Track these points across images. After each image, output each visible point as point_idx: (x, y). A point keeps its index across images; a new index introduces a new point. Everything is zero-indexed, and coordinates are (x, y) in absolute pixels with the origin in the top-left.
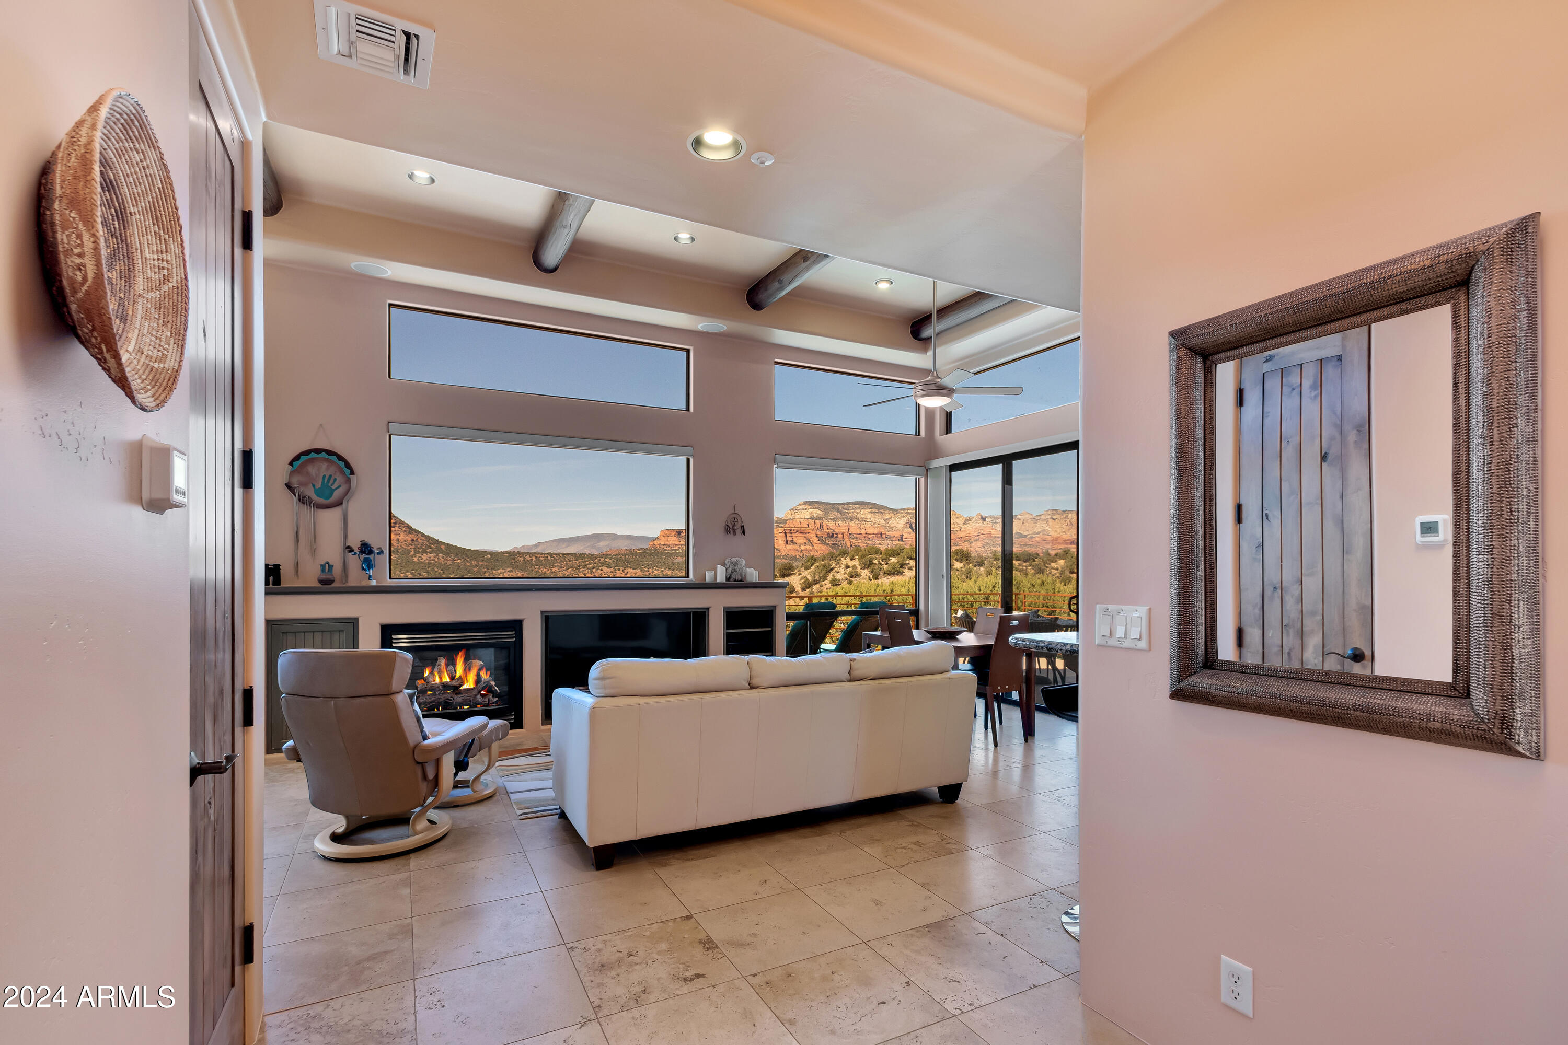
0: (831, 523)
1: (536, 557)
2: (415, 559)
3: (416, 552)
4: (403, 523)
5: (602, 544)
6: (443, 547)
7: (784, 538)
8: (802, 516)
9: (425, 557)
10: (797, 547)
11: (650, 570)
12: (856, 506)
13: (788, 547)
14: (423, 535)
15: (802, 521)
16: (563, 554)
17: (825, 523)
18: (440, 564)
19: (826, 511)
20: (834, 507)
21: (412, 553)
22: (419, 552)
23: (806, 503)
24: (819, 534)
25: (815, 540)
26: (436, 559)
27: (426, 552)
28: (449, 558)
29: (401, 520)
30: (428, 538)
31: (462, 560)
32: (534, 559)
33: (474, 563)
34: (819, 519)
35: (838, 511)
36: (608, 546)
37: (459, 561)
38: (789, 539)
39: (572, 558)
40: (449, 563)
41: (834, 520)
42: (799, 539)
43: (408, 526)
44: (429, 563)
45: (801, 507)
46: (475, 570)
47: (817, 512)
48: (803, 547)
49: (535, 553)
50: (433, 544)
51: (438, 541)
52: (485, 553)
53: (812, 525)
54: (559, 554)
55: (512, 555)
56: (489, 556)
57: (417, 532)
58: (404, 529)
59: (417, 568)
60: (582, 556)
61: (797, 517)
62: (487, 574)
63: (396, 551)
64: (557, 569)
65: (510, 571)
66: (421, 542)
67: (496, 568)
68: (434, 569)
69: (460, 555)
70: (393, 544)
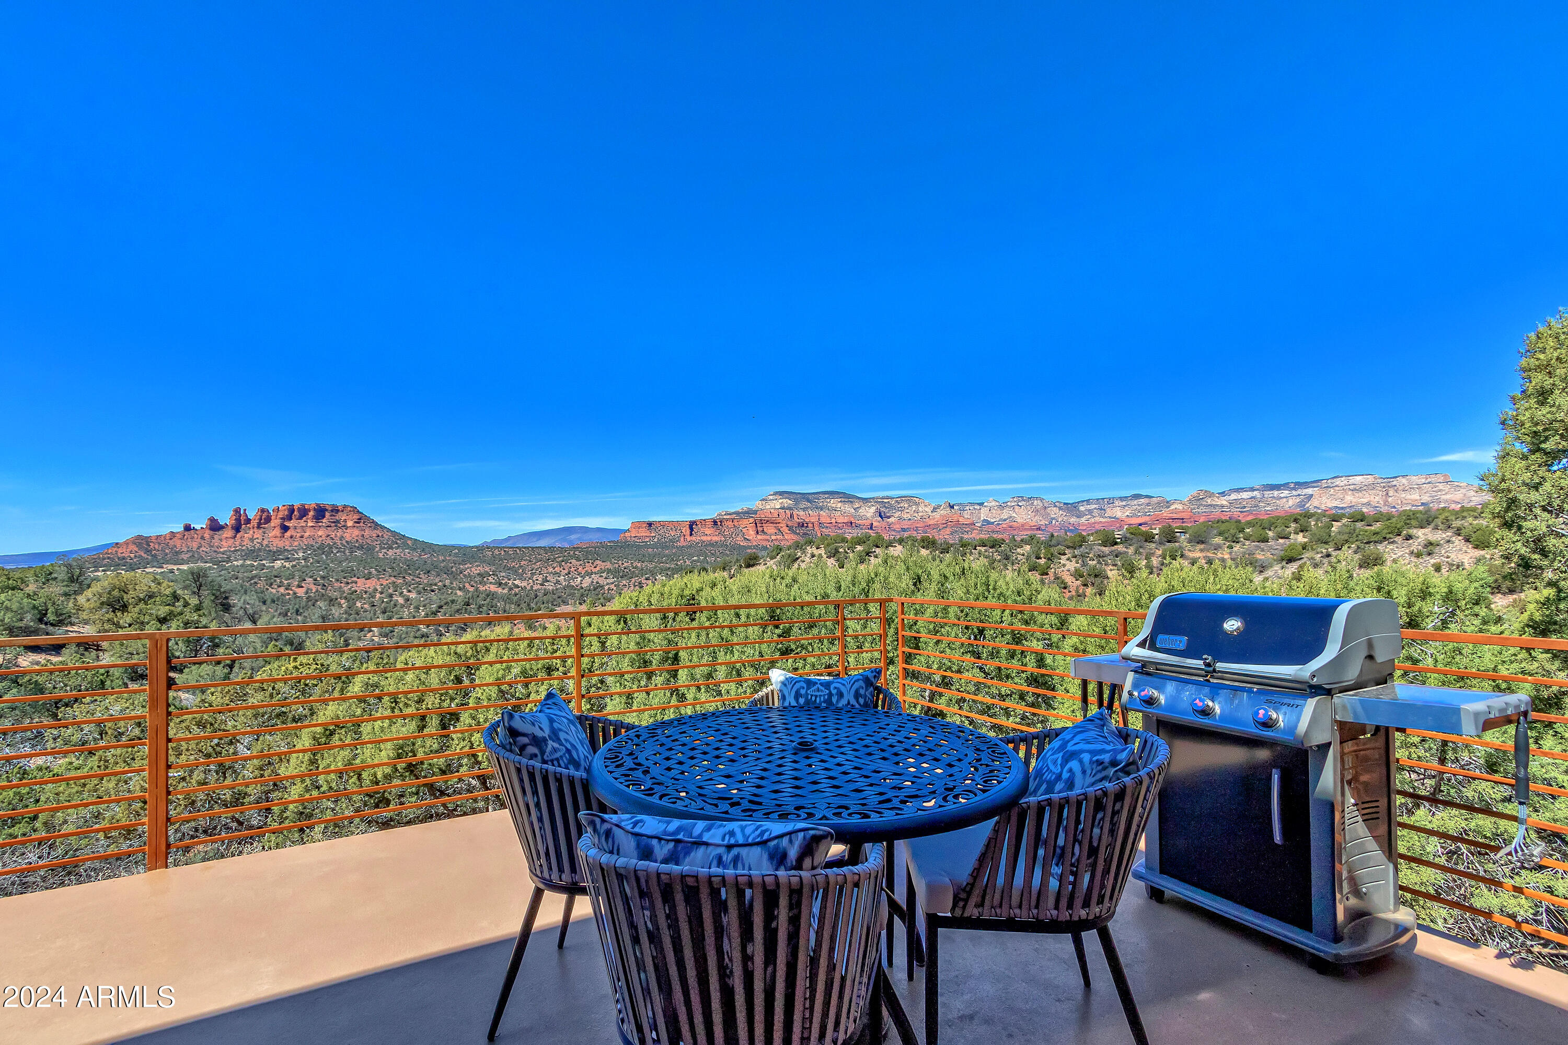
0: (801, 513)
1: (505, 551)
2: (381, 555)
3: (381, 548)
5: (573, 537)
6: (409, 542)
7: (754, 528)
8: (773, 506)
9: (390, 552)
10: (768, 537)
11: (620, 562)
12: (826, 496)
13: (759, 537)
14: (389, 530)
15: (772, 511)
16: (532, 548)
17: (795, 512)
18: (406, 559)
19: (797, 501)
20: (805, 497)
21: (377, 549)
22: (385, 548)
23: (776, 493)
24: (790, 523)
25: (786, 530)
26: (402, 555)
27: (392, 548)
28: (415, 554)
30: (394, 534)
31: (429, 555)
32: (503, 553)
33: (441, 558)
34: (790, 509)
35: (808, 501)
36: (579, 539)
37: (426, 556)
38: (760, 529)
39: (542, 552)
40: (415, 559)
41: (804, 509)
42: (770, 529)
43: (373, 522)
44: (395, 559)
45: (771, 497)
46: (442, 565)
47: (787, 502)
48: (773, 537)
49: (504, 547)
50: (399, 539)
51: (404, 536)
52: (454, 547)
53: (782, 515)
54: (528, 548)
55: (481, 549)
56: (456, 551)
57: (383, 527)
58: (369, 525)
59: (382, 564)
60: (551, 549)
61: (768, 507)
62: (454, 569)
63: (361, 547)
64: (525, 563)
65: (477, 566)
66: (387, 537)
67: (464, 562)
68: (399, 565)
69: (427, 550)
70: (357, 541)
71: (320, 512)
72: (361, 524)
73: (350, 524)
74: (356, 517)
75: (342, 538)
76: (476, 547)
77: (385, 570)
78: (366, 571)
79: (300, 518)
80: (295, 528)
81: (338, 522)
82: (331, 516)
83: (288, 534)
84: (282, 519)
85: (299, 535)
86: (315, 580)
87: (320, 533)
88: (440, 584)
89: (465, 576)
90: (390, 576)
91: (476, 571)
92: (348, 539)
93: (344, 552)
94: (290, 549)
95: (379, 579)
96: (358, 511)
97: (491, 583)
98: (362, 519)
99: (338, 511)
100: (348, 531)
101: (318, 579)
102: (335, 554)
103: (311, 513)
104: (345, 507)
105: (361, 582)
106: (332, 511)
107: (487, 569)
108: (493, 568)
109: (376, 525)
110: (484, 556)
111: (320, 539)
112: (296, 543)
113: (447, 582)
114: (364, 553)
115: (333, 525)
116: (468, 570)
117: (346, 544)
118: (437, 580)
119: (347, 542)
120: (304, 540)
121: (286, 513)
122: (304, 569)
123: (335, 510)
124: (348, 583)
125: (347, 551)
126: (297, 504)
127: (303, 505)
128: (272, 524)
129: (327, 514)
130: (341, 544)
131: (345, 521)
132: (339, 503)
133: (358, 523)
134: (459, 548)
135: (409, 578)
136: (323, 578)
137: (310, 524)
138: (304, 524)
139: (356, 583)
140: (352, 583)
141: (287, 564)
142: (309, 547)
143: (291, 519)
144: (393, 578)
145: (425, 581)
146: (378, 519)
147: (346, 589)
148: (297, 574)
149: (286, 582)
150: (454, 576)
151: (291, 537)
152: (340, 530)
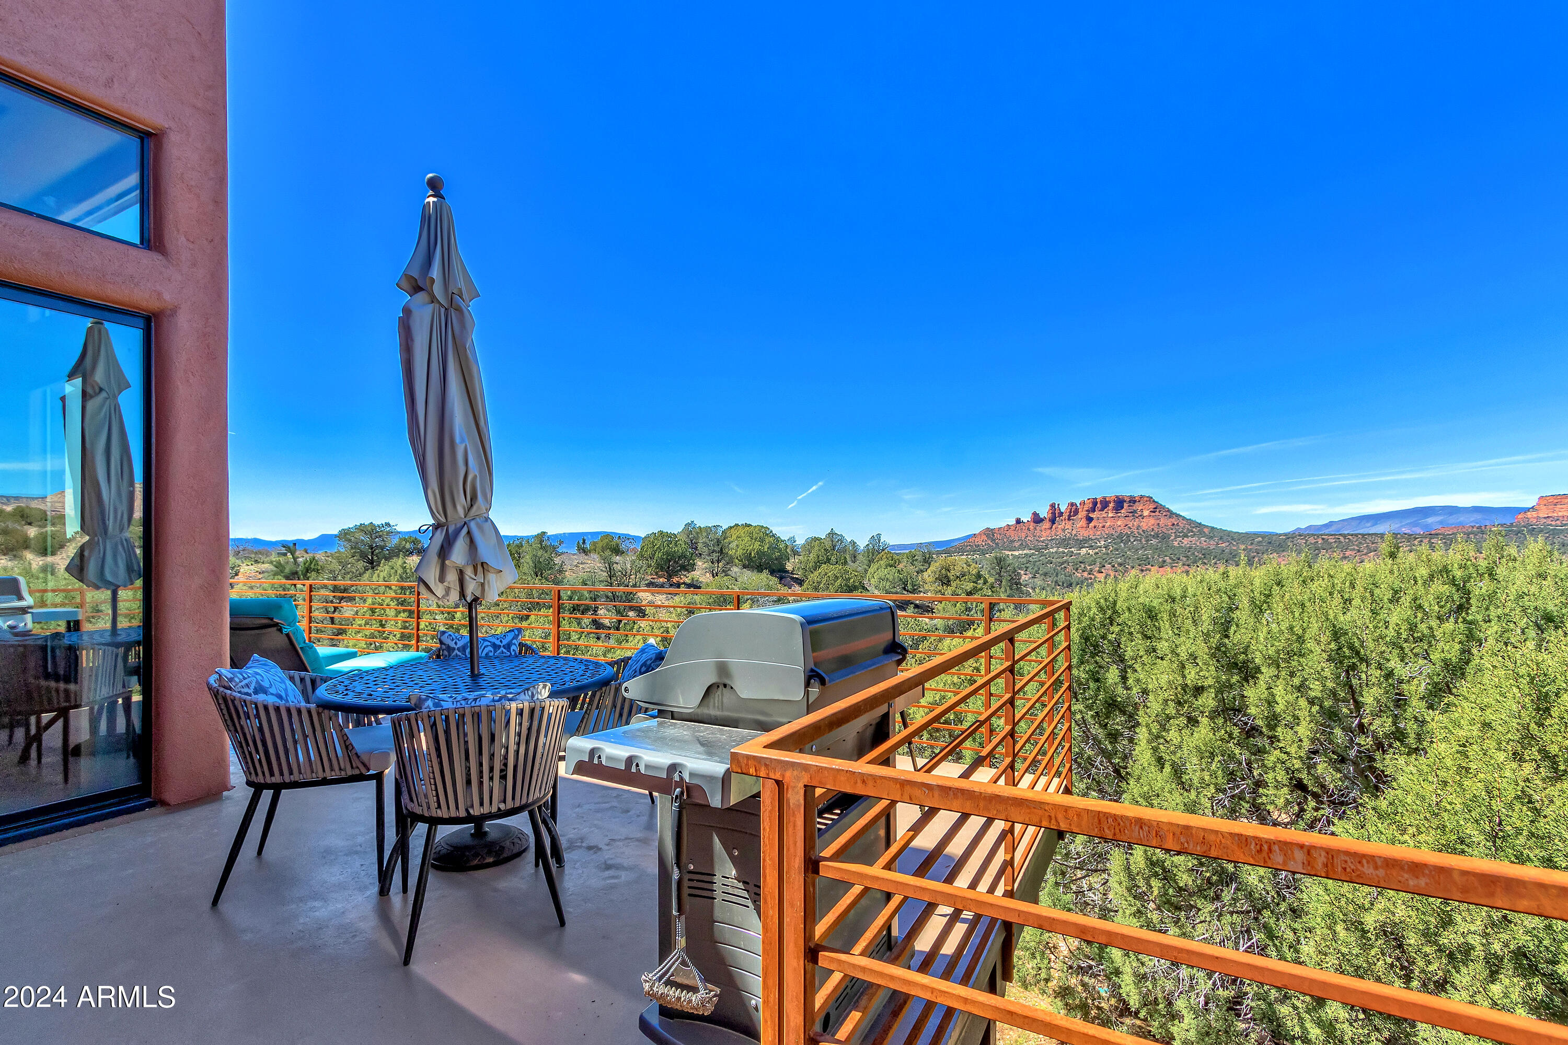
1: (1323, 539)
2: (1176, 544)
3: (1176, 537)
4: (1164, 507)
5: (1430, 520)
6: (1206, 530)
9: (1186, 541)
14: (1184, 518)
16: (1363, 535)
18: (1202, 549)
21: (1172, 538)
22: (1179, 537)
26: (1198, 544)
27: (1187, 536)
28: (1212, 542)
29: (1161, 505)
30: (1190, 522)
31: (1228, 544)
32: (1320, 541)
36: (1441, 522)
37: (1223, 545)
40: (1212, 547)
43: (1169, 510)
44: (1190, 548)
49: (1323, 535)
50: (1196, 528)
51: (1200, 524)
52: (1256, 535)
54: (1356, 535)
55: (1290, 536)
56: (1260, 539)
57: (1178, 516)
58: (1164, 514)
59: (1176, 552)
63: (1156, 536)
64: (1350, 552)
66: (1182, 525)
68: (1193, 554)
69: (1225, 538)
70: (1153, 529)
71: (1119, 503)
72: (1157, 513)
73: (1146, 513)
74: (1152, 506)
75: (1137, 527)
76: (1285, 534)
77: (1180, 559)
78: (1161, 559)
79: (1102, 510)
80: (1098, 519)
81: (1134, 512)
82: (1129, 506)
83: (1092, 525)
84: (1087, 511)
85: (1101, 525)
86: (1113, 566)
87: (1119, 523)
90: (1184, 565)
92: (1145, 528)
93: (1140, 541)
94: (1093, 538)
95: (1172, 567)
96: (1154, 501)
98: (1157, 508)
99: (1135, 502)
100: (1144, 520)
101: (1116, 566)
102: (1132, 543)
103: (1112, 505)
104: (1142, 497)
106: (1130, 502)
109: (1171, 514)
110: (1296, 545)
111: (1120, 528)
112: (1099, 533)
114: (1160, 542)
115: (1129, 514)
117: (1142, 533)
119: (1143, 531)
120: (1105, 529)
121: (1091, 506)
122: (1105, 556)
123: (1133, 501)
124: (1142, 571)
125: (1143, 540)
126: (1099, 497)
127: (1104, 498)
128: (1080, 516)
129: (1126, 505)
130: (1137, 532)
131: (1144, 511)
132: (1136, 493)
133: (1154, 512)
136: (1120, 565)
137: (1110, 515)
138: (1105, 515)
140: (1146, 570)
141: (1090, 552)
142: (1110, 536)
143: (1094, 511)
144: (1186, 567)
146: (1174, 508)
148: (1098, 560)
149: (1089, 568)
151: (1095, 527)
152: (1137, 520)
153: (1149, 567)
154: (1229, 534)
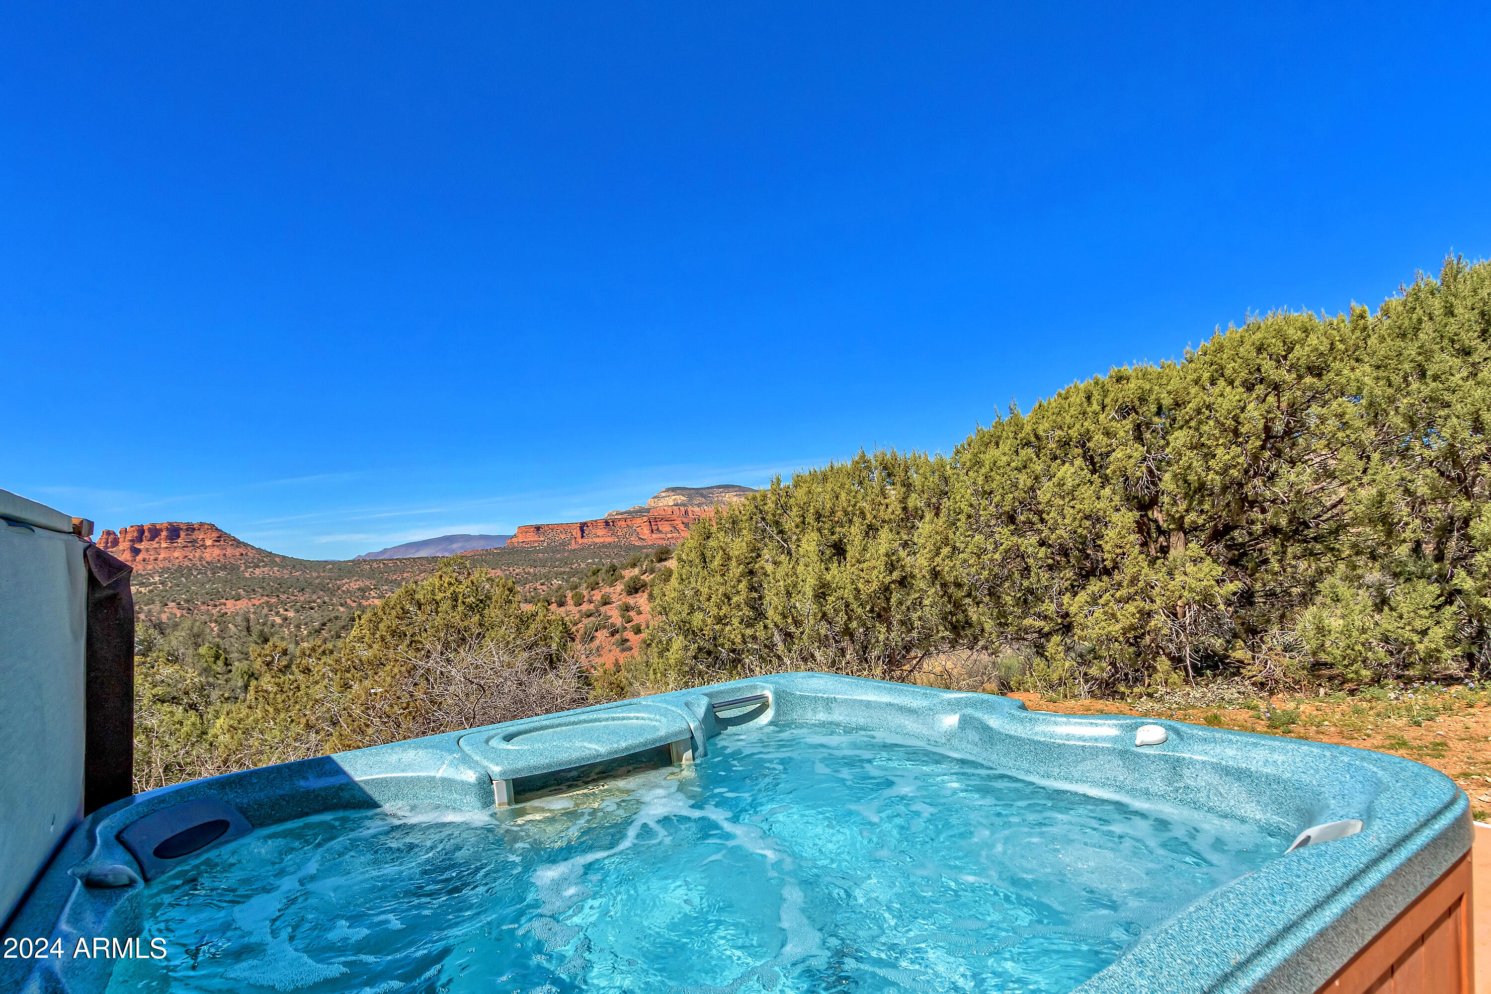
0: (696, 509)
2: (247, 575)
3: (247, 567)
5: (454, 546)
6: (277, 559)
7: (649, 527)
8: (665, 503)
9: (257, 571)
10: (663, 536)
11: (511, 569)
12: (721, 490)
13: (654, 536)
14: (253, 548)
15: (666, 508)
16: (414, 559)
17: (690, 508)
18: (276, 578)
19: (690, 498)
20: (698, 492)
21: (242, 569)
22: (250, 567)
23: (668, 490)
24: (685, 520)
25: (682, 527)
26: (271, 573)
27: (258, 567)
28: (285, 571)
30: (259, 551)
31: (300, 572)
32: (382, 566)
33: (315, 574)
34: (684, 505)
35: (703, 496)
36: (461, 548)
37: (297, 573)
38: (655, 528)
39: (424, 562)
40: (286, 577)
41: (699, 505)
42: (665, 527)
43: (235, 539)
44: (264, 578)
45: (664, 494)
46: (317, 581)
47: (681, 499)
48: (669, 536)
49: (383, 560)
50: (266, 557)
51: (271, 553)
52: (326, 563)
53: (677, 512)
54: (409, 559)
55: (357, 562)
56: (330, 566)
57: (246, 545)
58: (231, 543)
59: (250, 584)
60: (435, 559)
61: (661, 504)
62: (330, 585)
63: (224, 568)
64: (408, 575)
65: (356, 581)
66: (251, 555)
67: (340, 578)
68: (269, 584)
69: (297, 567)
70: (219, 561)
71: (174, 532)
72: (222, 543)
73: (209, 543)
74: (215, 535)
75: (201, 559)
76: (352, 561)
77: (254, 590)
78: (234, 593)
79: (152, 539)
80: (147, 550)
81: (195, 541)
82: (187, 535)
83: (139, 557)
84: (131, 541)
85: (152, 558)
86: (179, 604)
87: (176, 554)
88: (319, 600)
89: (343, 591)
90: (263, 595)
91: (354, 586)
92: (209, 559)
93: (205, 573)
94: (143, 573)
95: (250, 599)
96: (217, 529)
97: (373, 597)
98: (221, 537)
99: (194, 529)
100: (207, 550)
101: (182, 603)
102: (195, 577)
103: (164, 534)
104: (201, 524)
105: (230, 603)
106: (187, 530)
107: (368, 583)
108: (374, 582)
109: (238, 543)
110: (362, 570)
111: (177, 561)
112: (150, 567)
113: (326, 599)
114: (229, 574)
115: (190, 545)
116: (347, 586)
117: (206, 565)
118: (314, 597)
119: (207, 562)
120: (159, 562)
121: (135, 534)
122: (164, 594)
123: (191, 528)
124: (216, 606)
125: (209, 572)
126: (146, 524)
127: (154, 525)
128: (121, 547)
129: (182, 534)
130: (201, 565)
131: (203, 540)
132: (195, 520)
133: (218, 541)
134: (333, 563)
135: (283, 597)
136: (187, 601)
137: (164, 545)
138: (157, 546)
139: (225, 604)
140: (220, 605)
141: (143, 590)
142: (165, 570)
143: (141, 541)
144: (266, 598)
145: (302, 599)
146: (240, 536)
147: (214, 612)
148: (157, 599)
149: (145, 608)
150: (332, 593)
151: (144, 560)
152: (198, 550)
153: (223, 601)
154: (301, 562)
